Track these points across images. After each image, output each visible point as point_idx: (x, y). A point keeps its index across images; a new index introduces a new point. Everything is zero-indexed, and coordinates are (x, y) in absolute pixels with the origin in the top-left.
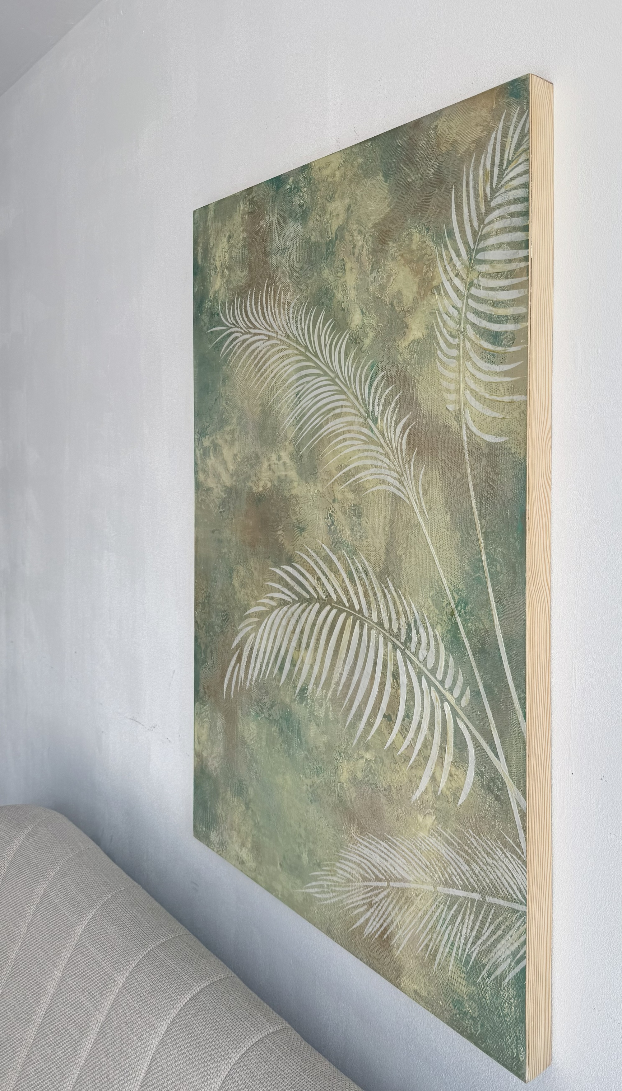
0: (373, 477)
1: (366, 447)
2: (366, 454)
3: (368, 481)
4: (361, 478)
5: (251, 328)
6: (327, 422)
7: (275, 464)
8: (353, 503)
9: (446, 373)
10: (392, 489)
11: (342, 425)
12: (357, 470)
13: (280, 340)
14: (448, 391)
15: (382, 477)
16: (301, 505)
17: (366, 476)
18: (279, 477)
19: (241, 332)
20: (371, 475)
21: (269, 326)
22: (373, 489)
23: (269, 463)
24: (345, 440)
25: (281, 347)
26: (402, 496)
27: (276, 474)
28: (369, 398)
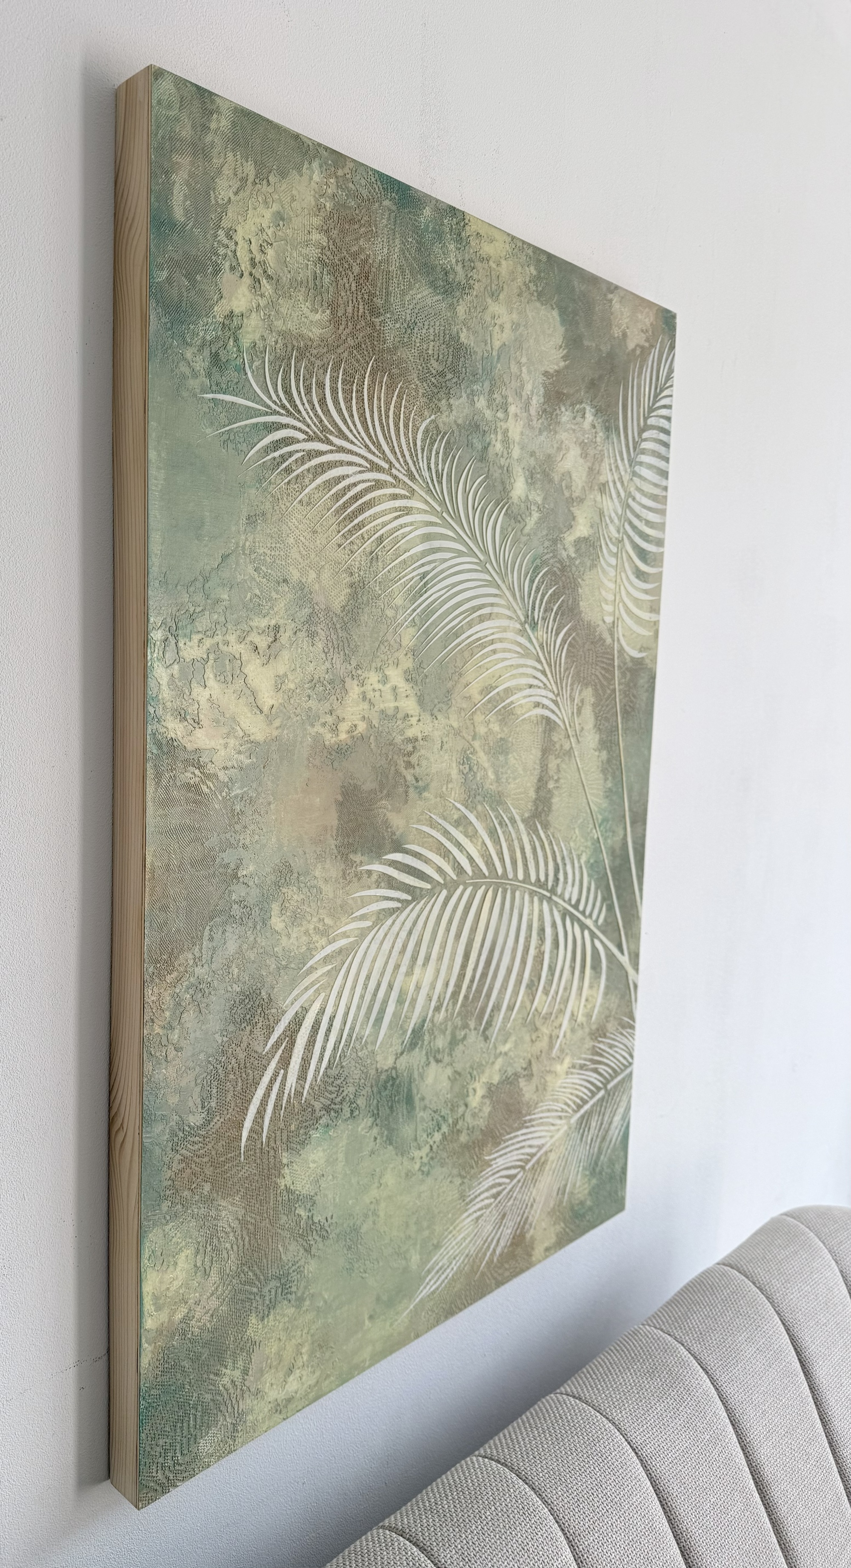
0: (527, 700)
1: (522, 661)
2: (521, 670)
3: (521, 706)
4: (512, 703)
5: (331, 433)
6: (470, 625)
7: (374, 690)
8: (499, 737)
9: (606, 581)
10: (547, 713)
11: (490, 631)
12: (509, 692)
13: (395, 477)
14: (606, 601)
15: (538, 699)
16: (423, 752)
17: (518, 700)
18: (382, 712)
19: (306, 433)
20: (525, 697)
21: (374, 443)
22: (526, 716)
23: (362, 689)
24: (494, 652)
25: (397, 491)
26: (557, 720)
27: (376, 707)
28: (529, 597)
